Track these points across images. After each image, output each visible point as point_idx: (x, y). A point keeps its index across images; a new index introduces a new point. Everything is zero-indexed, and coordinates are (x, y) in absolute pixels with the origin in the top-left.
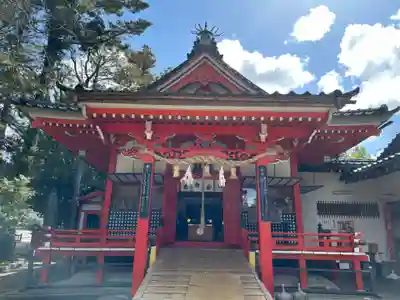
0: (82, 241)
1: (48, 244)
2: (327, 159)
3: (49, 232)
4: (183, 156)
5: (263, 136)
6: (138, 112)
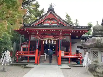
0: (25, 53)
1: (18, 54)
2: (77, 37)
3: (18, 52)
4: (45, 37)
5: (61, 34)
6: (36, 29)
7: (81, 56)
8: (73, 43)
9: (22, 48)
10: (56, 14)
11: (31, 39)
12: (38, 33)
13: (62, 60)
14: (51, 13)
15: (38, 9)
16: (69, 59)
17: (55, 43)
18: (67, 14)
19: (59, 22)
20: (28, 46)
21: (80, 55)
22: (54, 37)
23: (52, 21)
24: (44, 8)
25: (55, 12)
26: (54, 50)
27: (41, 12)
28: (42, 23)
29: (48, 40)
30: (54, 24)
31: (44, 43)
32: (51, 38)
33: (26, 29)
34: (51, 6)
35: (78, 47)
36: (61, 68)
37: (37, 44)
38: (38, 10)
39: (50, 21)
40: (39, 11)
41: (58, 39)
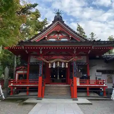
1: (12, 84)
2: (98, 57)
3: (12, 80)
4: (51, 58)
5: (75, 52)
6: (38, 47)
7: (104, 85)
8: (92, 66)
9: (17, 74)
10: (65, 25)
11: (31, 62)
12: (41, 52)
13: (78, 92)
14: (58, 24)
15: (38, 19)
16: (88, 89)
17: (67, 66)
18: (79, 26)
19: (70, 36)
20: (25, 72)
21: (104, 83)
22: (64, 58)
23: (60, 35)
24: (46, 18)
25: (64, 22)
26: (62, 76)
27: (43, 23)
28: (46, 39)
29: (56, 62)
30: (62, 40)
31: (50, 67)
32: (60, 59)
33: (25, 47)
34: (58, 13)
35: (98, 71)
36: (78, 104)
37: (41, 69)
38: (38, 21)
39: (57, 35)
40: (39, 23)
41: (71, 60)
